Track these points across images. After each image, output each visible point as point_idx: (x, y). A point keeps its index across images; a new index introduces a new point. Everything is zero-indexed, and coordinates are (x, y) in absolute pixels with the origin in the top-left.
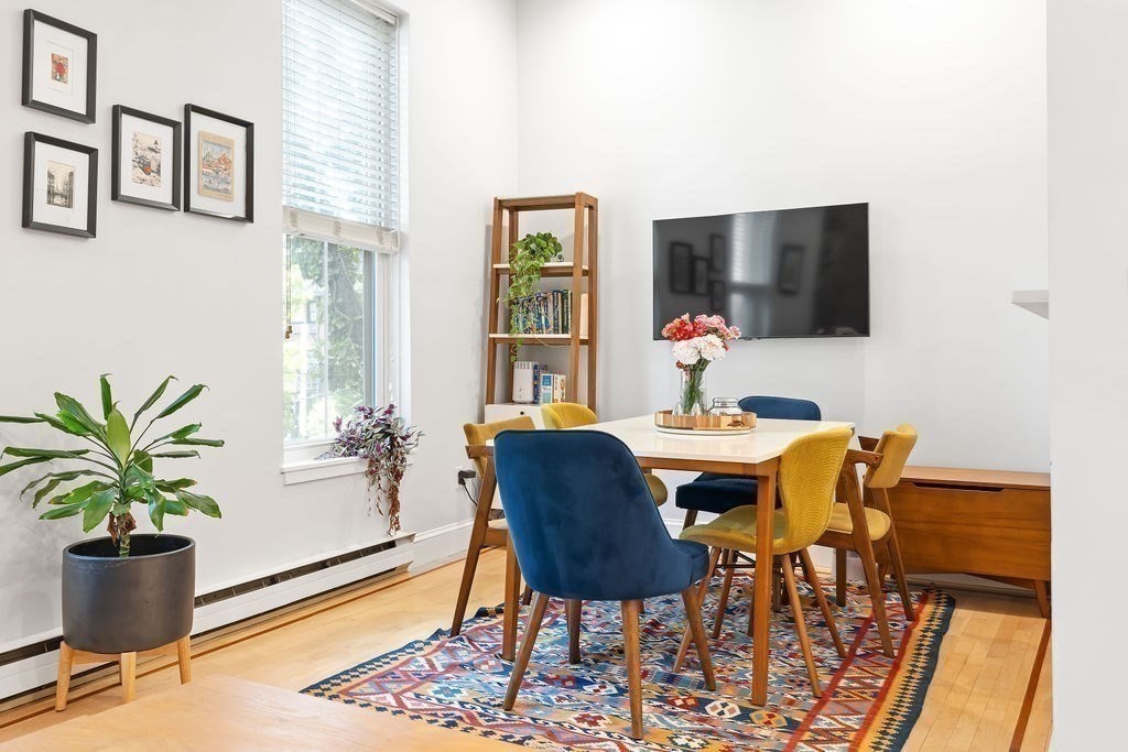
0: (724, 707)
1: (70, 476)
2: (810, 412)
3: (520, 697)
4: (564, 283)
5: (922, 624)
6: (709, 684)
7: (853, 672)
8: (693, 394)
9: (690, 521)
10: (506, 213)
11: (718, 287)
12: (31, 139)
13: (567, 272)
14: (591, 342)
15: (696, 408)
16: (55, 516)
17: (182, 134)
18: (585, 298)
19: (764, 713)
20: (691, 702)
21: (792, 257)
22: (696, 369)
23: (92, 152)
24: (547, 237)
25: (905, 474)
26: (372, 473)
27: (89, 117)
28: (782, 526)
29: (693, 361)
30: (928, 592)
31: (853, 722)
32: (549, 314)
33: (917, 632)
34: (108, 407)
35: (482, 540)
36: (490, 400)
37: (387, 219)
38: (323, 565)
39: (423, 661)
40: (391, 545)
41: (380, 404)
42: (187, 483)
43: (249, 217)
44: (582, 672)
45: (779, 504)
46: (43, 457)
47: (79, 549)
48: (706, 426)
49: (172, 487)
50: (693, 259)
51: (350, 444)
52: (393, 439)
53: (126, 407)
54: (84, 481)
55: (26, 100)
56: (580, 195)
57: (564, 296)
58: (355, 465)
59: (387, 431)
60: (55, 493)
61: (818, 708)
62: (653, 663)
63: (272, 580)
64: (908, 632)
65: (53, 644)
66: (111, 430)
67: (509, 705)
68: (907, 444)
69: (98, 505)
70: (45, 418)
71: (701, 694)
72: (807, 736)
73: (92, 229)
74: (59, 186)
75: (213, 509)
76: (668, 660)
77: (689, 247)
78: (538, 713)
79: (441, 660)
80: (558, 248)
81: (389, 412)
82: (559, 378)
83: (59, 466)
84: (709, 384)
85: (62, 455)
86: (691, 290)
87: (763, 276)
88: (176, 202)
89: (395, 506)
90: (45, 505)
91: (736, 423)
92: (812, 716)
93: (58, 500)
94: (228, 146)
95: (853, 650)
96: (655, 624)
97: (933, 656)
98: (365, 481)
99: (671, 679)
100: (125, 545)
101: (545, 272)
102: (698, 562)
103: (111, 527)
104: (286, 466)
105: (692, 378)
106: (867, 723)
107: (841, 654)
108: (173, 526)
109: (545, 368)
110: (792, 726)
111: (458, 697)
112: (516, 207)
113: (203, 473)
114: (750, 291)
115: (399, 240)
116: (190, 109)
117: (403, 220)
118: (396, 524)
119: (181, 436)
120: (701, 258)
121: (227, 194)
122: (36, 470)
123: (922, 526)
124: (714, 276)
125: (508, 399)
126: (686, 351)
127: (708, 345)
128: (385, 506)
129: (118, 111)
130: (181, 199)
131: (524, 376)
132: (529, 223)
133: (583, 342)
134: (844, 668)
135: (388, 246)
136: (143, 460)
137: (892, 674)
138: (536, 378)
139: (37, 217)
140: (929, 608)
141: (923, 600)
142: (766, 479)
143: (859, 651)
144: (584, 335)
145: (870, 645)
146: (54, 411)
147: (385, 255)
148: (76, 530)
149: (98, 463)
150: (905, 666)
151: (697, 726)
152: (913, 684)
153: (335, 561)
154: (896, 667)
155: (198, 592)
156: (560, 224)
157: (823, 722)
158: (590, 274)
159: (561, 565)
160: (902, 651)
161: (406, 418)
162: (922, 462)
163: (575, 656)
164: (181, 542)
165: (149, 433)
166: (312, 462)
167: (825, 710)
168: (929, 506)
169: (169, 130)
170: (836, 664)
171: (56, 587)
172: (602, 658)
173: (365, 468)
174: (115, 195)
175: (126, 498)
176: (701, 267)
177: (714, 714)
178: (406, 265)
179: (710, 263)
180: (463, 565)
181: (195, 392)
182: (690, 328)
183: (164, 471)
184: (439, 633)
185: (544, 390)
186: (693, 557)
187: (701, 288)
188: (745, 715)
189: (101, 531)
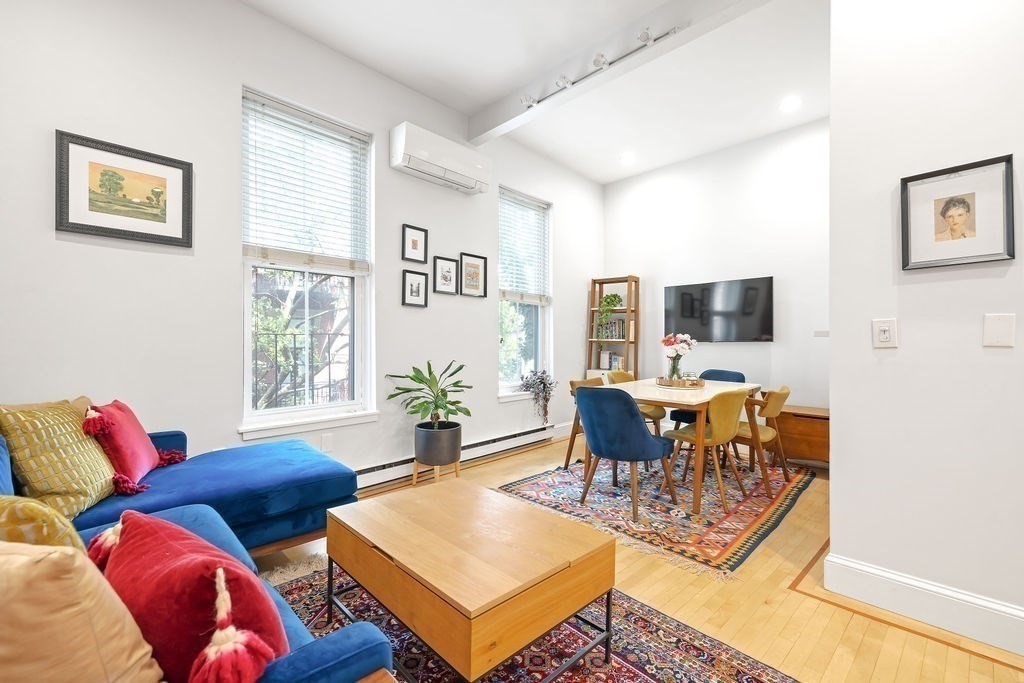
0: (679, 513)
1: (418, 398)
2: (740, 378)
3: (587, 498)
4: (623, 316)
5: (793, 484)
6: (674, 502)
7: (749, 503)
8: (674, 370)
9: (677, 427)
10: (597, 285)
11: (705, 314)
12: (405, 272)
13: (624, 311)
14: (636, 343)
15: (675, 376)
16: (412, 413)
17: (459, 264)
18: (632, 323)
19: (697, 517)
20: (664, 509)
21: (751, 292)
22: (676, 359)
23: (426, 275)
24: (615, 296)
25: (783, 410)
26: (536, 399)
27: (425, 262)
28: (709, 434)
29: (674, 355)
30: (800, 469)
31: (741, 526)
32: (616, 330)
33: (789, 488)
34: (430, 373)
35: (576, 431)
36: (589, 368)
37: (544, 291)
38: (515, 436)
39: (550, 479)
40: (544, 429)
41: (540, 369)
42: (459, 402)
43: (485, 295)
44: (618, 492)
45: (708, 421)
46: (408, 391)
47: (421, 426)
48: (678, 385)
49: (453, 403)
50: (692, 300)
51: (527, 387)
52: (545, 385)
53: (437, 373)
54: (422, 400)
55: (403, 258)
56: (630, 276)
57: (623, 322)
58: (528, 395)
59: (543, 382)
60: (414, 403)
61: (725, 518)
62: (650, 489)
63: (494, 441)
64: (784, 487)
65: (412, 460)
66: (431, 382)
67: (582, 501)
68: (783, 397)
69: (426, 410)
70: (407, 377)
71: (670, 506)
72: (716, 529)
73: (426, 305)
74: (415, 289)
75: (468, 413)
76: (658, 489)
77: (691, 295)
78: (594, 506)
79: (558, 480)
80: (620, 300)
81: (544, 372)
82: (621, 359)
83: (414, 394)
84: (682, 365)
85: (415, 390)
86: (692, 316)
87: (733, 306)
88: (457, 292)
89: (546, 413)
90: (409, 409)
91: (693, 385)
92: (721, 521)
93: (413, 407)
94: (477, 267)
95: (751, 493)
96: (656, 472)
97: (794, 500)
98: (533, 402)
99: (657, 498)
100: (436, 425)
101: (614, 311)
102: (668, 447)
103: (432, 418)
104: (500, 395)
105: (674, 363)
106: (747, 528)
107: (745, 495)
108: (452, 418)
109: (615, 354)
110: (710, 524)
111: (562, 495)
112: (602, 283)
113: (464, 398)
114: (726, 315)
115: (548, 300)
116: (462, 254)
117: (550, 292)
118: (546, 420)
119: (456, 384)
120: (697, 300)
121: (477, 287)
122: (406, 395)
123: (796, 436)
124: (703, 308)
125: (598, 367)
126: (670, 351)
127: (681, 348)
128: (542, 412)
129: (436, 258)
130: (459, 291)
131: (605, 357)
132: (608, 289)
133: (631, 343)
134: (744, 501)
135: (543, 303)
136: (444, 393)
137: (768, 507)
138: (610, 358)
139: (407, 301)
140: (800, 476)
141: (798, 472)
142: (700, 412)
143: (755, 494)
144: (632, 339)
145: (762, 492)
146: (412, 373)
147: (543, 307)
148: (418, 419)
149: (427, 394)
150: (777, 504)
151: (664, 519)
152: (779, 512)
153: (520, 435)
154: (772, 503)
155: (463, 445)
156: (621, 289)
157: (726, 524)
158: (636, 312)
159: (603, 445)
160: (778, 496)
161: (551, 376)
162: (792, 404)
163: (615, 483)
164: (457, 425)
165: (445, 383)
166: (511, 394)
167: (728, 519)
168: (802, 426)
169: (454, 263)
170: (741, 499)
171: (412, 439)
172: (627, 485)
173: (533, 396)
174: (435, 291)
175: (437, 407)
176: (697, 304)
177: (673, 515)
178: (551, 309)
179: (702, 302)
180: (569, 441)
181: (461, 368)
182: (673, 340)
183: (451, 397)
184: (559, 468)
185: (614, 364)
186: (665, 445)
187: (697, 314)
188: (688, 517)
189: (428, 419)
